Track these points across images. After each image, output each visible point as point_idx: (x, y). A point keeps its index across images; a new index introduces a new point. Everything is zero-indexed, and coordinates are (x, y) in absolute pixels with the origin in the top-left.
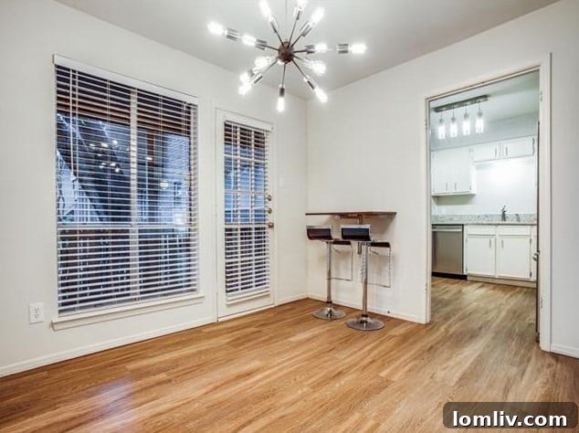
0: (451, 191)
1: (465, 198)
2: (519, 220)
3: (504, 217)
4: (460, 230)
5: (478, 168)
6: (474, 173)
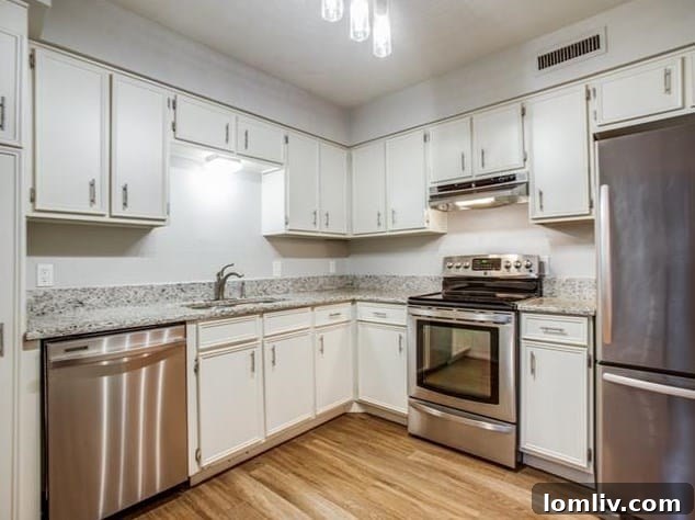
2: (244, 295)
3: (220, 289)
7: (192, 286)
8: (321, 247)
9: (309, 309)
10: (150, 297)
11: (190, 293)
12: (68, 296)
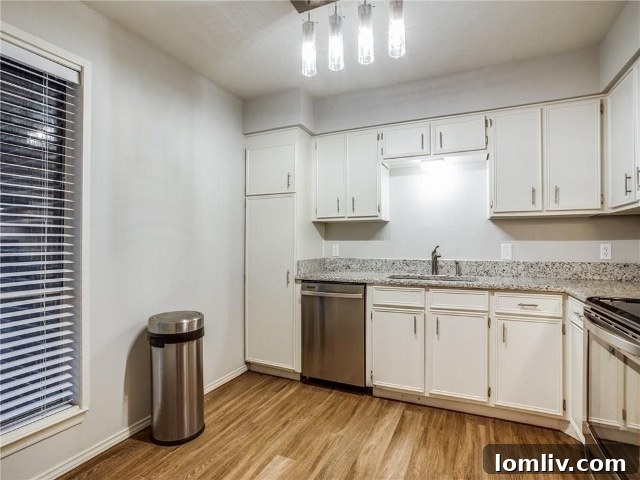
0: (346, 214)
1: (370, 228)
2: (459, 273)
3: (435, 266)
4: (360, 296)
5: (393, 172)
6: (385, 182)
7: (414, 262)
8: (579, 227)
9: (487, 293)
10: (385, 267)
11: (412, 268)
12: (343, 262)
